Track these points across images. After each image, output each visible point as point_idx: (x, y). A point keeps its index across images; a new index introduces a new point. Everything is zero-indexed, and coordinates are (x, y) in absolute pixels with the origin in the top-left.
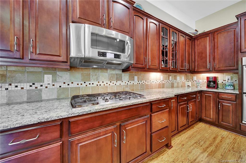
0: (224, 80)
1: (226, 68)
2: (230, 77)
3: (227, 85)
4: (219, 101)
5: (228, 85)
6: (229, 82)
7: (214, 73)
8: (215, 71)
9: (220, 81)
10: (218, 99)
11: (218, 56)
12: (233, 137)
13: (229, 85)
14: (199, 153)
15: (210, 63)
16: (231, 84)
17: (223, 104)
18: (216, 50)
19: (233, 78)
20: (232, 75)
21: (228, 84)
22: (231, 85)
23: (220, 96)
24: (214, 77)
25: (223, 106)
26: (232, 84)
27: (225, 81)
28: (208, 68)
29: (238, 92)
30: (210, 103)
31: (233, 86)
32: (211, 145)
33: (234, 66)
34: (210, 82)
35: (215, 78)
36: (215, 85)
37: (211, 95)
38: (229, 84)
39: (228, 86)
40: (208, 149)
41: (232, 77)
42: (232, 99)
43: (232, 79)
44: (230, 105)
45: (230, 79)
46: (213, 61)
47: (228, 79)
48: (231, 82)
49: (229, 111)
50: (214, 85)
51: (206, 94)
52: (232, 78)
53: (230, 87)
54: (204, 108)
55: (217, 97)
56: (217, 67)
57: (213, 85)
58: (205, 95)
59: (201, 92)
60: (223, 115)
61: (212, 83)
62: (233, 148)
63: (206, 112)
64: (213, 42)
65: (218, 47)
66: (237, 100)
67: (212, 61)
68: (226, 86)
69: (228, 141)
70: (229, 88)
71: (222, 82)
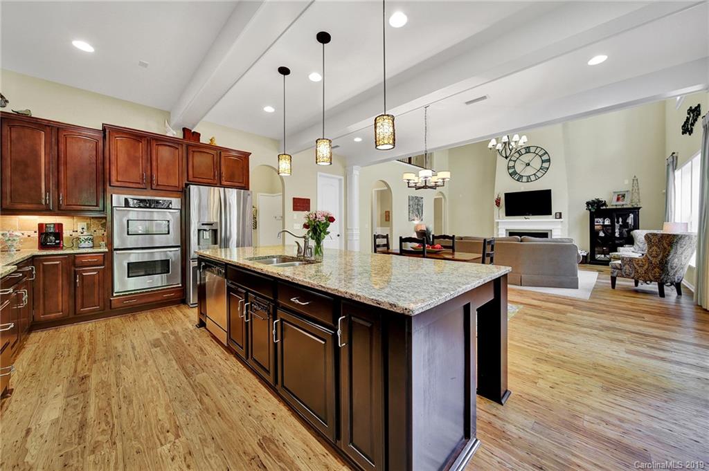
0: (75, 230)
2: (85, 224)
3: (82, 240)
4: (75, 271)
6: (85, 233)
7: (57, 215)
8: (60, 212)
9: (66, 233)
10: (73, 268)
11: (67, 180)
12: (103, 324)
13: (86, 240)
14: (73, 364)
15: (49, 192)
16: (90, 237)
17: (84, 274)
18: (62, 168)
19: (91, 225)
20: (88, 221)
21: (83, 237)
22: (90, 240)
23: (77, 261)
25: (82, 278)
27: (77, 231)
28: (44, 203)
29: (107, 250)
30: (57, 281)
32: (81, 347)
33: (95, 204)
34: (48, 234)
35: (60, 226)
36: (58, 242)
37: (57, 262)
38: (85, 238)
39: (85, 242)
40: (83, 353)
41: (89, 224)
42: (99, 263)
44: (95, 273)
45: (85, 228)
46: (57, 190)
47: (83, 229)
48: (89, 234)
49: (94, 283)
51: (45, 263)
52: (89, 226)
53: (88, 242)
54: (42, 296)
55: (71, 264)
56: (66, 204)
57: (54, 242)
58: (43, 265)
59: (33, 260)
60: (83, 296)
61: (52, 238)
62: (111, 333)
63: (46, 303)
64: (56, 148)
65: (66, 163)
66: (106, 263)
67: (54, 189)
68: (81, 242)
69: (100, 331)
70: (86, 244)
71: (71, 234)
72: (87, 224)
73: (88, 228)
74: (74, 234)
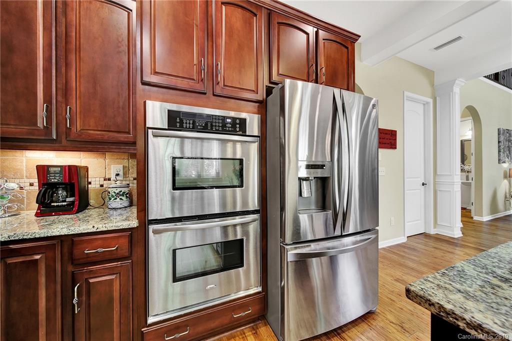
0: (107, 177)
1: (107, 136)
2: (121, 167)
3: (113, 196)
4: (73, 273)
5: (114, 194)
6: (118, 183)
7: (66, 149)
9: (95, 181)
10: (69, 268)
11: (80, 82)
13: (118, 195)
15: (50, 104)
16: (123, 190)
17: (91, 281)
18: (72, 57)
19: (129, 170)
20: (126, 163)
21: (114, 190)
22: (123, 195)
23: (78, 251)
24: (69, 166)
26: (126, 190)
27: (109, 179)
28: (40, 124)
29: (135, 224)
31: (127, 197)
33: (128, 130)
34: (54, 187)
36: (71, 199)
37: (38, 257)
38: (117, 192)
39: (116, 199)
41: (126, 167)
42: (119, 253)
43: (126, 174)
44: (113, 277)
45: (121, 173)
46: (64, 100)
47: (117, 175)
48: (124, 183)
50: (68, 200)
52: (126, 172)
53: (121, 199)
55: (66, 257)
56: (79, 129)
57: (65, 201)
61: (61, 193)
65: (79, 50)
67: (60, 98)
68: (110, 199)
70: (116, 203)
71: (102, 183)
72: (124, 167)
73: (125, 174)
74: (106, 184)
